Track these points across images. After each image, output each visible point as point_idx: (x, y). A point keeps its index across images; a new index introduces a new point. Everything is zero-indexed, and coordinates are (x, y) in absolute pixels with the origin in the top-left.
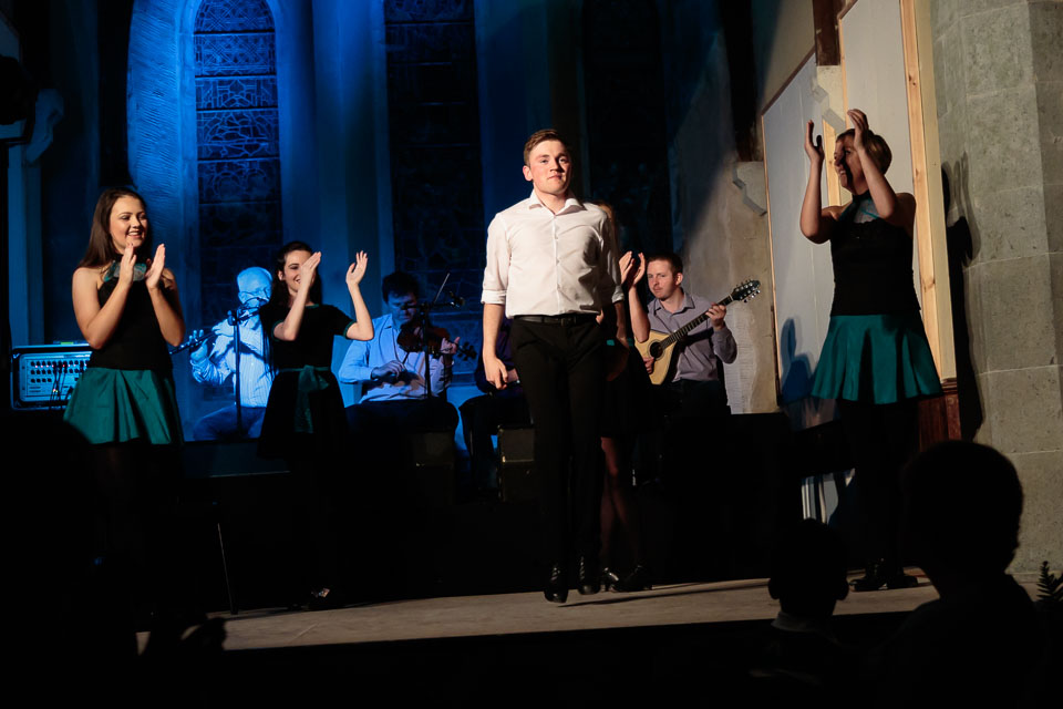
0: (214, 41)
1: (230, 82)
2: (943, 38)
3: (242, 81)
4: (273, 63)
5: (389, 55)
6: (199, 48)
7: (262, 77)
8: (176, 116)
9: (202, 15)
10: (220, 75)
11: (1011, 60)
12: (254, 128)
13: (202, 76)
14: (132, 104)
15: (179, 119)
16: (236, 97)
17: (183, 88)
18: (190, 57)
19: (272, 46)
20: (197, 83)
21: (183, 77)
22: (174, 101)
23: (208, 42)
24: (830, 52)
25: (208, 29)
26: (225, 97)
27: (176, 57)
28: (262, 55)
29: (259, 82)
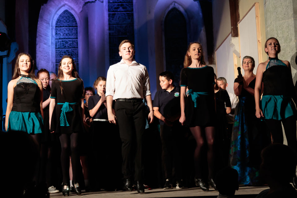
0: (60, 29)
1: (65, 41)
2: (268, 29)
3: (68, 41)
4: (77, 36)
5: (110, 34)
6: (56, 31)
7: (74, 40)
8: (50, 50)
9: (57, 22)
10: (62, 39)
11: (288, 35)
12: (72, 54)
13: (57, 39)
14: (38, 47)
15: (51, 51)
16: (67, 45)
17: (52, 43)
18: (54, 34)
19: (77, 31)
20: (56, 41)
21: (52, 39)
22: (49, 46)
23: (59, 30)
24: (235, 33)
25: (59, 26)
26: (63, 45)
27: (50, 34)
28: (74, 33)
29: (73, 41)
